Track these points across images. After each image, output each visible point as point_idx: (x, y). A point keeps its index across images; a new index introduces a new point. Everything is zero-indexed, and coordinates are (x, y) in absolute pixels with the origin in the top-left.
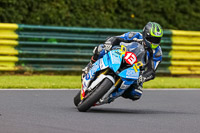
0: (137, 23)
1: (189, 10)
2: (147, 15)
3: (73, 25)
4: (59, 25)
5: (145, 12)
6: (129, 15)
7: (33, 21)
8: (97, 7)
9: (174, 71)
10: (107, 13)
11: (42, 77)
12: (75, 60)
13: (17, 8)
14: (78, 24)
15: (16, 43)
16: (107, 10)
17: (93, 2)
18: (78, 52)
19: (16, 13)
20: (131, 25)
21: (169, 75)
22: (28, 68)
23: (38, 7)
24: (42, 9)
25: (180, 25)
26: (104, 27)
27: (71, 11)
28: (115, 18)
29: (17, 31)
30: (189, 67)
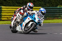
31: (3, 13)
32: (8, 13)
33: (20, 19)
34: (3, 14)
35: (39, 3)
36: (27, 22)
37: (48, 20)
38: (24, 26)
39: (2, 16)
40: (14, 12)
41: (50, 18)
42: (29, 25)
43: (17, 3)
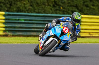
0: (64, 11)
1: (89, 5)
2: (69, 7)
3: (32, 13)
4: (25, 12)
5: (68, 6)
6: (60, 8)
7: (12, 10)
8: (44, 4)
10: (49, 7)
11: (16, 38)
12: (33, 29)
13: (4, 4)
14: (34, 12)
15: (4, 21)
16: (49, 5)
17: (42, 1)
18: (34, 26)
19: (4, 7)
20: (60, 12)
22: (9, 34)
23: (14, 4)
24: (17, 4)
25: (85, 13)
26: (47, 13)
27: (31, 6)
28: (53, 9)
29: (4, 15)
30: (89, 33)
31: (83, 25)
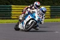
9: (13, 18)
21: (11, 19)
32: (18, 11)
33: (22, 17)
34: (13, 13)
35: (48, 2)
36: (28, 20)
37: (56, 18)
38: (25, 24)
39: (12, 15)
40: (22, 11)
41: (59, 17)
42: (30, 23)
43: (27, 2)
